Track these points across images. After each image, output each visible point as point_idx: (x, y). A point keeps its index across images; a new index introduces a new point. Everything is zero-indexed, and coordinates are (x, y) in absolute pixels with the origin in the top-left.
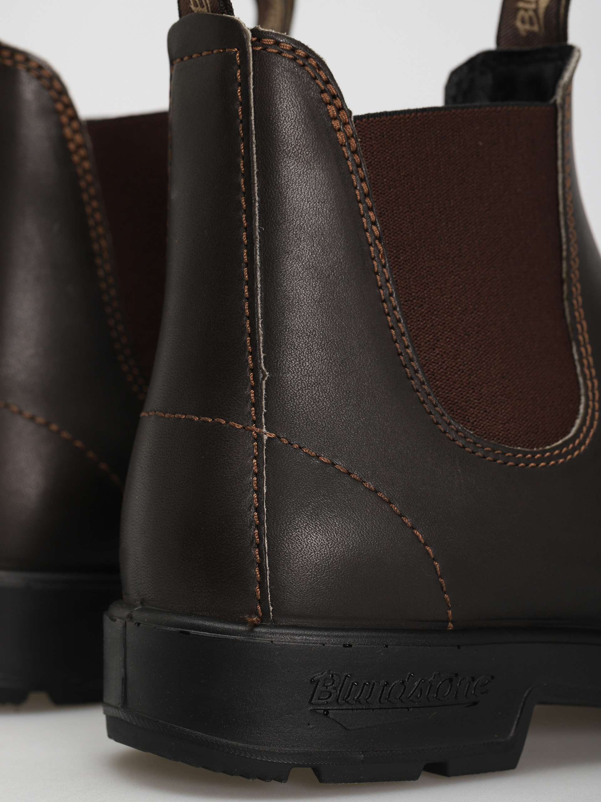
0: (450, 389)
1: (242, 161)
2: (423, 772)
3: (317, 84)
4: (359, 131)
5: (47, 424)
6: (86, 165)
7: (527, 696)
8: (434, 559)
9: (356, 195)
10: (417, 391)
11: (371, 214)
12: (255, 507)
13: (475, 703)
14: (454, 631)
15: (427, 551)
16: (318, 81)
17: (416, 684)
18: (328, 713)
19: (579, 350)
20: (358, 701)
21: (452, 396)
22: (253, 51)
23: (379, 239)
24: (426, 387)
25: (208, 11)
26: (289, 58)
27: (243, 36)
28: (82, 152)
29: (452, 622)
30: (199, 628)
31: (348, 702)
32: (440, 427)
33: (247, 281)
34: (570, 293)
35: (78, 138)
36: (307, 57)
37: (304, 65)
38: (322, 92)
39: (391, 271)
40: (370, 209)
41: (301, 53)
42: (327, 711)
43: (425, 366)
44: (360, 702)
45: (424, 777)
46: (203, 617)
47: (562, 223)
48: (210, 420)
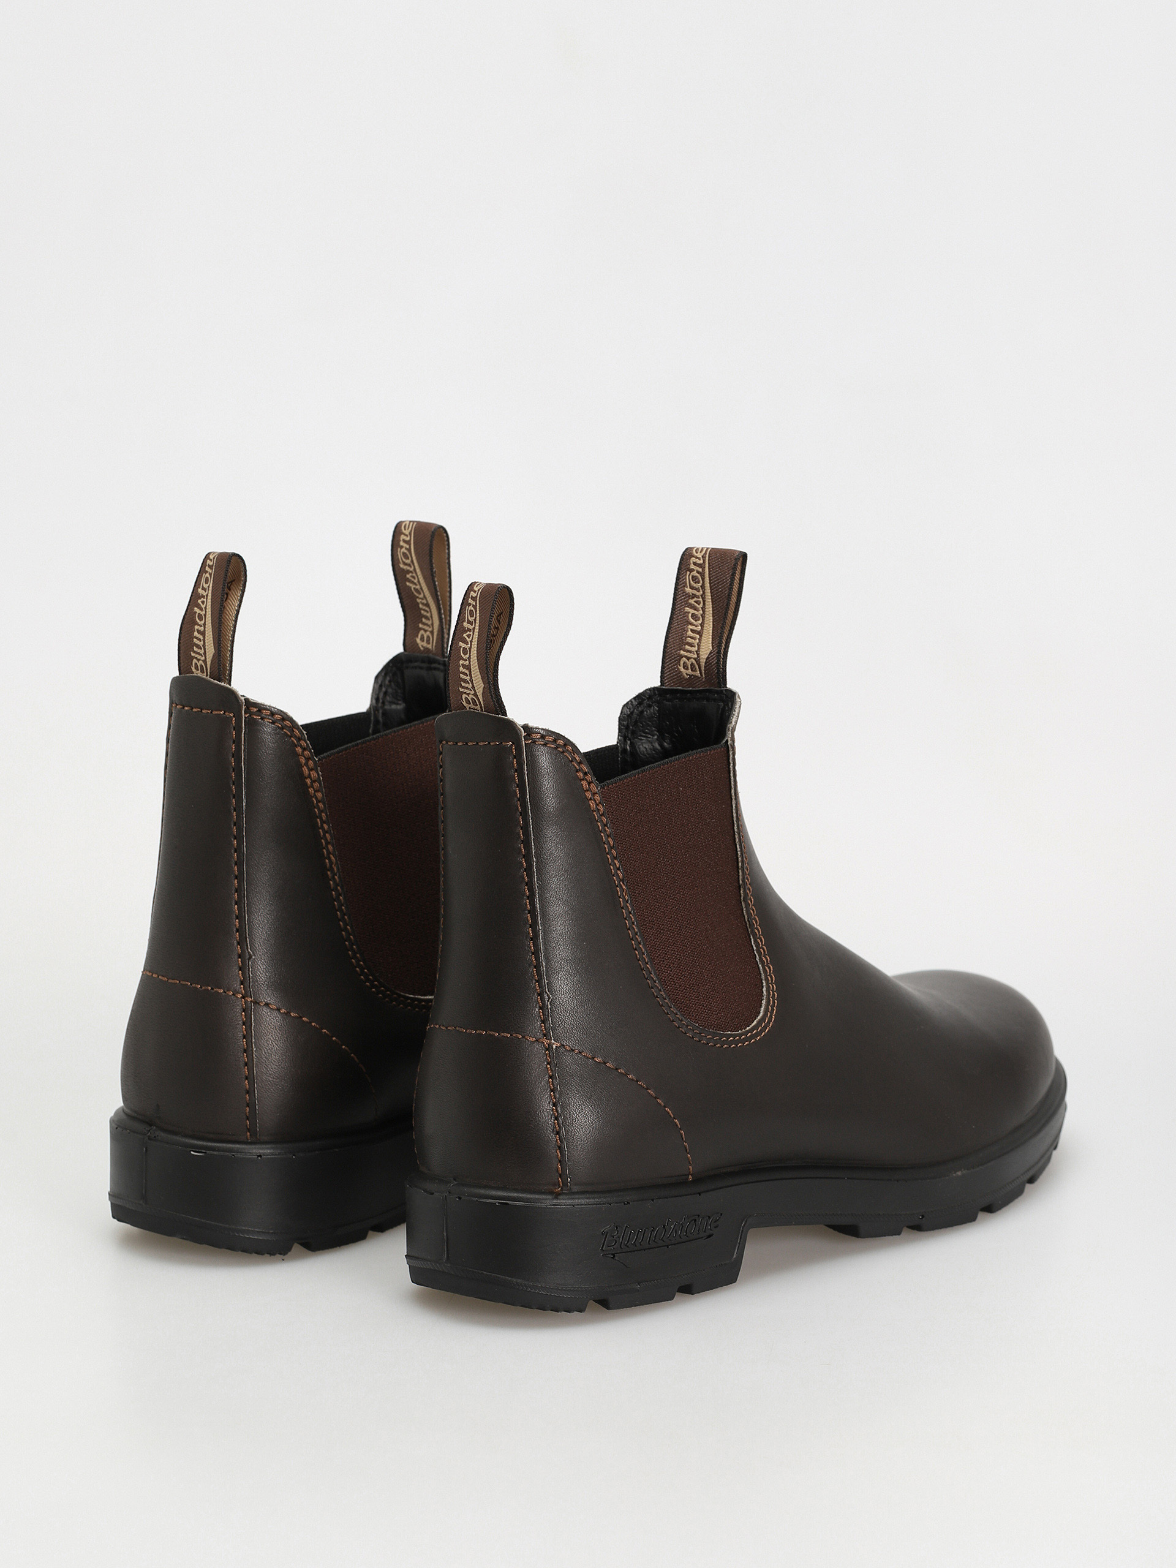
0: (677, 991)
1: (521, 831)
2: (677, 1293)
3: (574, 765)
4: (603, 797)
5: (288, 1014)
6: (319, 795)
7: (744, 1225)
8: (680, 1129)
9: (605, 848)
10: (657, 997)
11: (616, 862)
12: (553, 1103)
13: (710, 1236)
14: (693, 1181)
15: (676, 1123)
16: (574, 763)
17: (672, 1227)
18: (614, 1256)
19: (756, 941)
20: (635, 1244)
21: (679, 997)
22: (525, 743)
23: (623, 880)
24: (663, 993)
25: (482, 710)
26: (552, 748)
27: (517, 732)
28: (316, 785)
29: (692, 1175)
30: (514, 1199)
31: (628, 1247)
32: (675, 1023)
33: (530, 925)
34: (746, 895)
35: (314, 774)
36: (565, 745)
37: (563, 752)
38: (577, 771)
39: (632, 906)
40: (615, 858)
41: (561, 742)
42: (614, 1255)
43: (658, 975)
44: (636, 1246)
45: (678, 1297)
46: (516, 1190)
47: (737, 840)
48: (509, 1035)
